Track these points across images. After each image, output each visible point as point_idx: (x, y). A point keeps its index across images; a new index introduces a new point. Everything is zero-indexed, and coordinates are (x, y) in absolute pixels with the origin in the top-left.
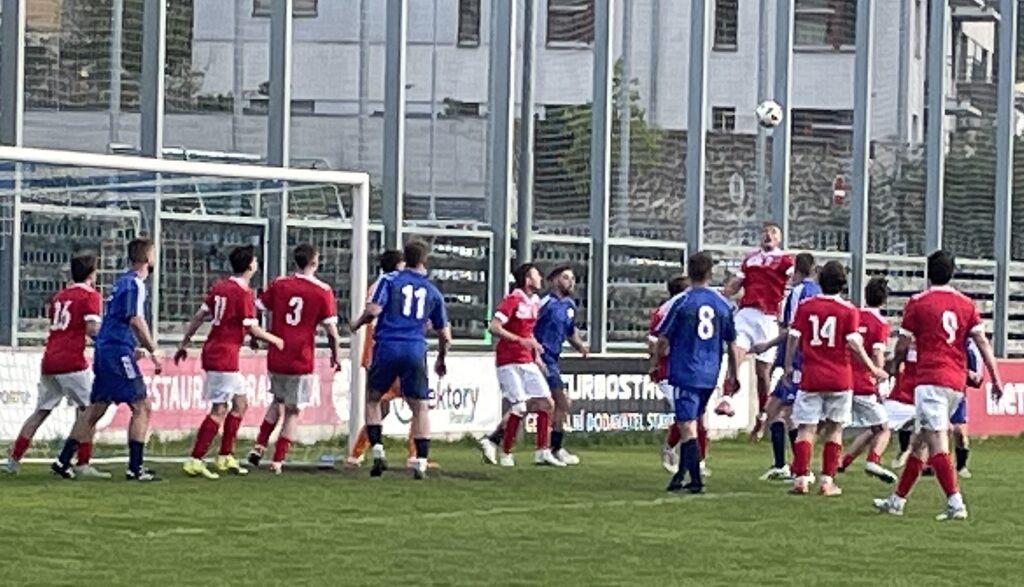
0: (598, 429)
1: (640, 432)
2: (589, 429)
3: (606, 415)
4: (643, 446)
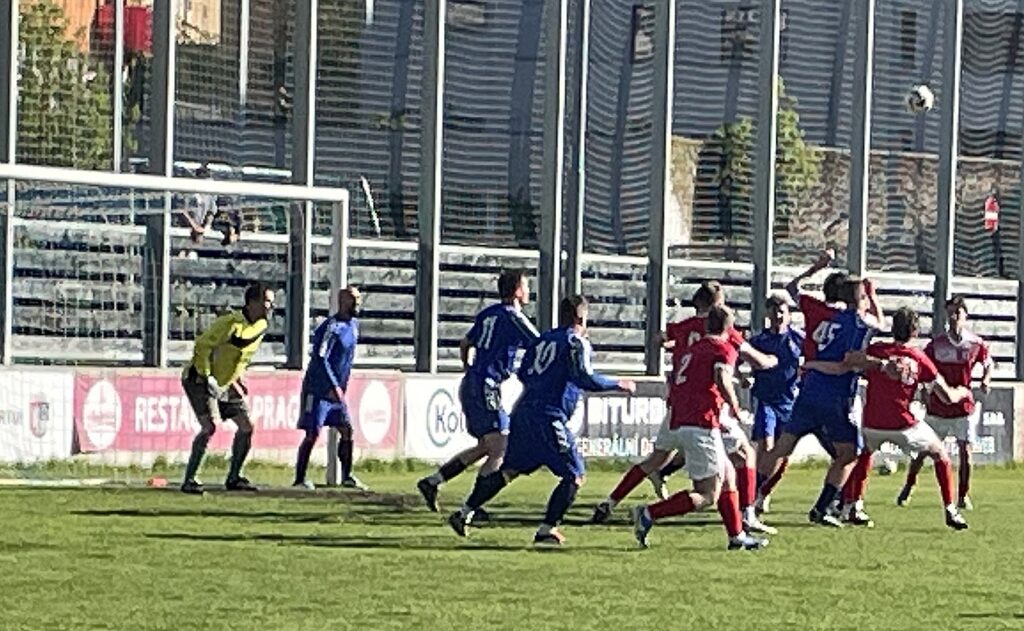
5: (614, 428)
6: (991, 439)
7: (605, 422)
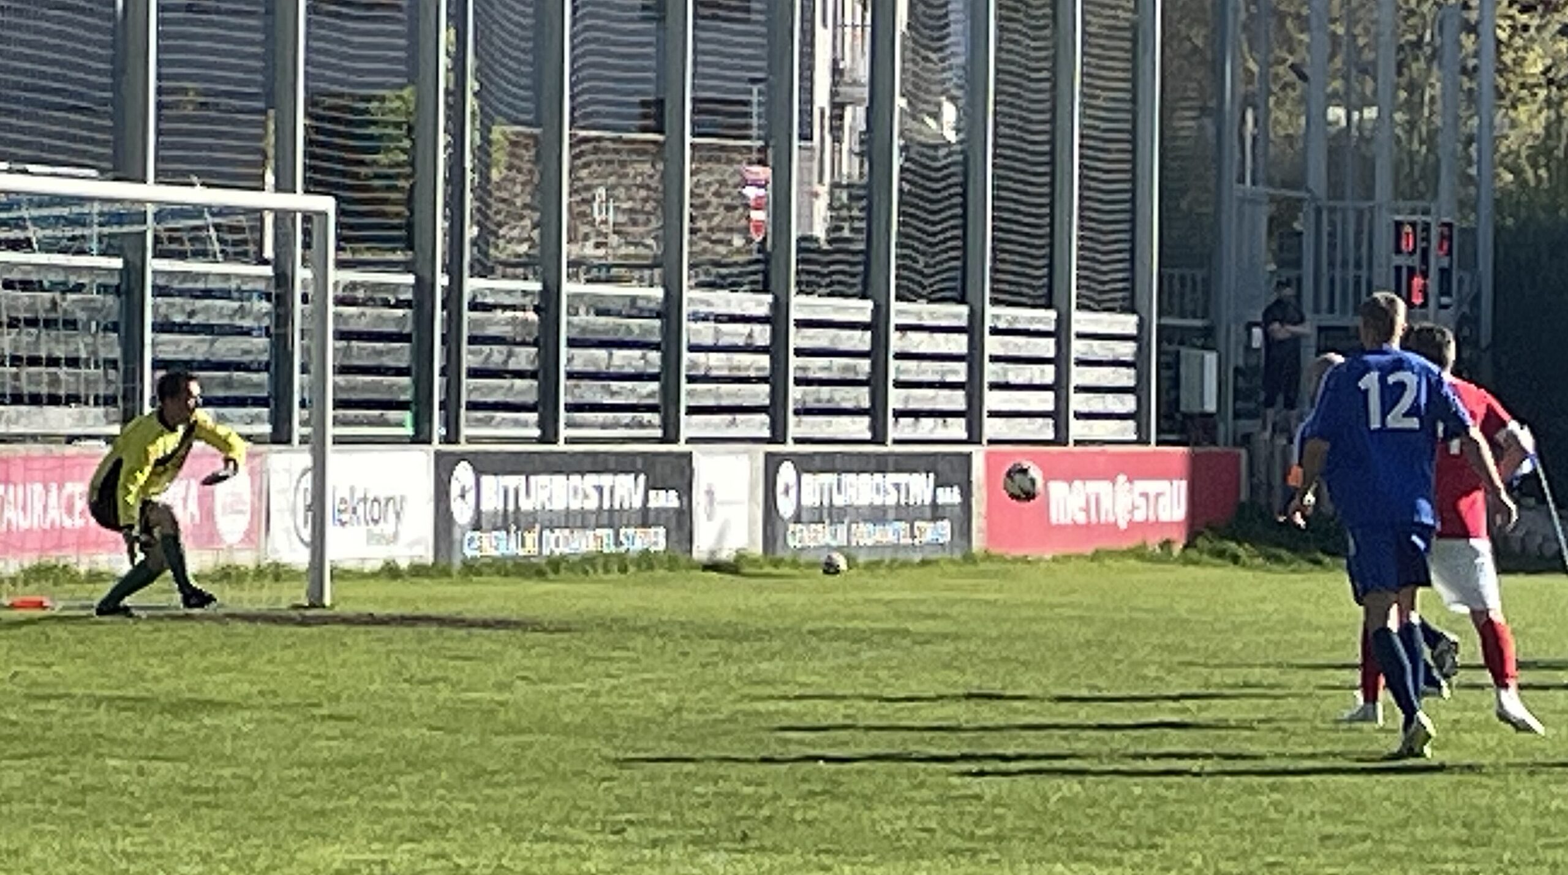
0: (557, 552)
1: (611, 555)
2: (546, 552)
3: (567, 532)
4: (615, 575)
5: (511, 519)
6: (946, 524)
7: (501, 507)
